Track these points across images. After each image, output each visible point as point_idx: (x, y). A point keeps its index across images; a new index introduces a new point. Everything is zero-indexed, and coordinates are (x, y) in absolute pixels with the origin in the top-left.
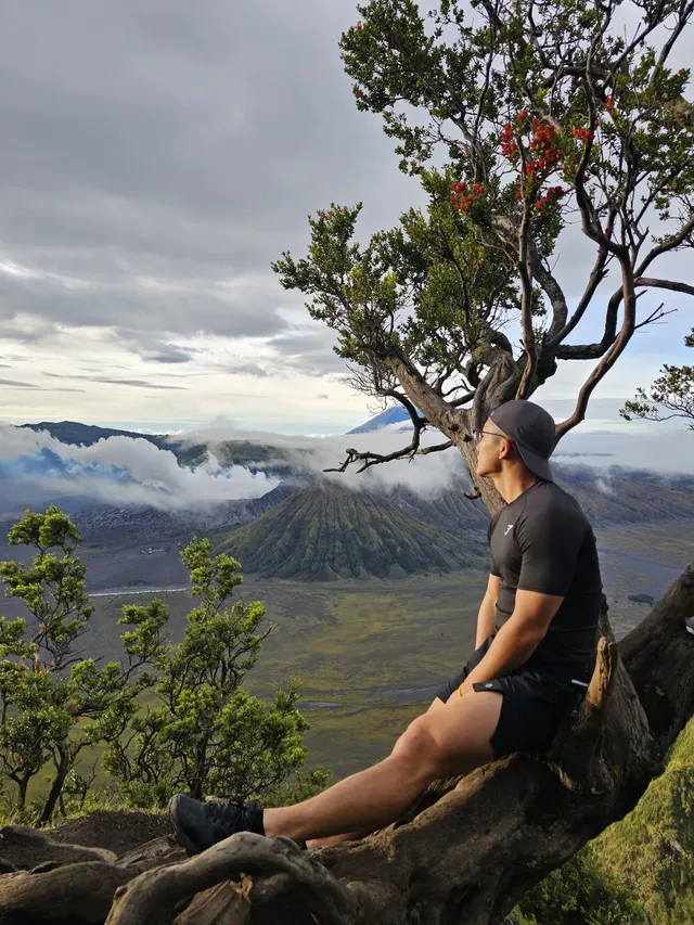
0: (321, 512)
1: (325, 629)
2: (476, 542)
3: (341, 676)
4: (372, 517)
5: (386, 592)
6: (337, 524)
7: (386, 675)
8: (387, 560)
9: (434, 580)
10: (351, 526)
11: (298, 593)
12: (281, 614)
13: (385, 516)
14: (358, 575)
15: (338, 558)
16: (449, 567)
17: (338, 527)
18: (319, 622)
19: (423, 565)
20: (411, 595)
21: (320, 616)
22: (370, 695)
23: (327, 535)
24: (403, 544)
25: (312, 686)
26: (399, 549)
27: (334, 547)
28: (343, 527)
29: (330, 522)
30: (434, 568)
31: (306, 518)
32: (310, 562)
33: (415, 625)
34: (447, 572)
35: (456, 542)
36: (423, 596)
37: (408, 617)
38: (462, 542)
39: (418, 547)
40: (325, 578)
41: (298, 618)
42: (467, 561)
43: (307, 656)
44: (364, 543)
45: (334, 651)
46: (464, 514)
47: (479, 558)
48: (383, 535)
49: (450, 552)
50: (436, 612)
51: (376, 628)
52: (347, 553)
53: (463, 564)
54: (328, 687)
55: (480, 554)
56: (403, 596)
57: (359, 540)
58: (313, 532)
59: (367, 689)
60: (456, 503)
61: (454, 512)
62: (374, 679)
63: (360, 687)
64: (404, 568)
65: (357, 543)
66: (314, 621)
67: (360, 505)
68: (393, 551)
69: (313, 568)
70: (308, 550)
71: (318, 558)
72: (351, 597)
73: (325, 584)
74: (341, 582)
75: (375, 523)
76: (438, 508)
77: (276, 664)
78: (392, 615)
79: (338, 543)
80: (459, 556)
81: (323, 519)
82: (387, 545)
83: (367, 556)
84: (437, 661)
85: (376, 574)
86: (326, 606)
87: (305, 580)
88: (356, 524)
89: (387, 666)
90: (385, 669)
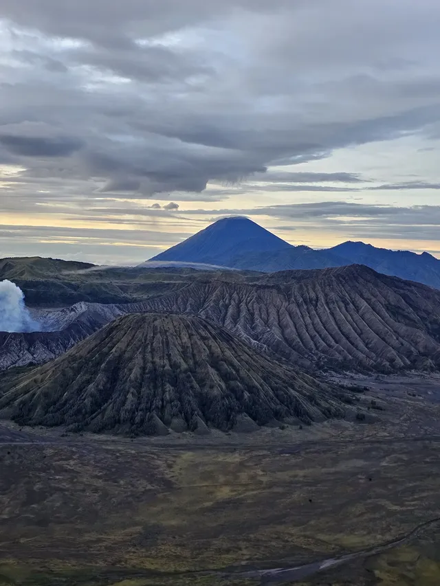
0: (146, 347)
1: (160, 496)
2: (342, 387)
3: (187, 553)
4: (212, 354)
5: (232, 449)
6: (166, 362)
7: (244, 552)
8: (231, 409)
9: (293, 433)
10: (184, 366)
11: (119, 451)
12: (99, 477)
13: (228, 353)
14: (195, 428)
15: (169, 406)
16: (311, 418)
17: (168, 367)
18: (149, 487)
19: (277, 415)
20: (265, 452)
21: (152, 478)
22: (226, 577)
23: (154, 377)
24: (251, 389)
25: (148, 566)
26: (246, 395)
27: (164, 392)
28: (175, 366)
29: (157, 360)
30: (292, 419)
31: (127, 355)
32: (133, 412)
33: (276, 490)
34: (309, 424)
35: (318, 386)
36: (281, 452)
37: (265, 479)
38: (323, 385)
39: (271, 393)
40: (152, 431)
41: (122, 482)
42: (333, 410)
43: (139, 529)
44: (202, 386)
45: (173, 523)
46: (323, 352)
47: (348, 406)
48: (226, 377)
49: (311, 399)
50: (301, 473)
51: (225, 493)
52: (180, 399)
53: (328, 414)
54: (172, 568)
55: (349, 402)
56: (255, 453)
57: (195, 384)
58: (135, 373)
59: (222, 570)
60: (312, 338)
61: (311, 350)
62: (229, 556)
63: (211, 567)
64: (255, 419)
65: (192, 387)
66: (143, 485)
67: (196, 338)
68: (239, 398)
69: (137, 419)
70: (130, 396)
71: (143, 406)
72: (188, 456)
73: (153, 439)
74: (174, 437)
75: (215, 362)
76: (290, 345)
77: (99, 540)
78: (244, 476)
79: (168, 387)
80: (323, 403)
81: (149, 356)
82: (233, 390)
83: (205, 403)
84: (308, 533)
85: (219, 427)
86: (158, 467)
87: (126, 434)
88: (191, 362)
89: (244, 540)
90: (242, 544)
